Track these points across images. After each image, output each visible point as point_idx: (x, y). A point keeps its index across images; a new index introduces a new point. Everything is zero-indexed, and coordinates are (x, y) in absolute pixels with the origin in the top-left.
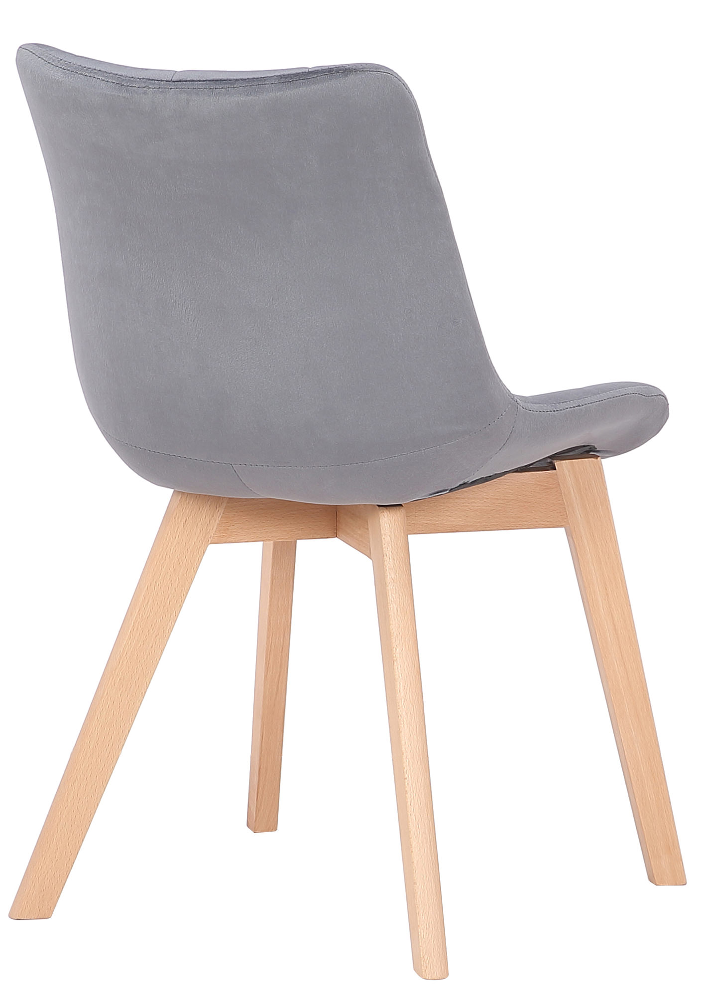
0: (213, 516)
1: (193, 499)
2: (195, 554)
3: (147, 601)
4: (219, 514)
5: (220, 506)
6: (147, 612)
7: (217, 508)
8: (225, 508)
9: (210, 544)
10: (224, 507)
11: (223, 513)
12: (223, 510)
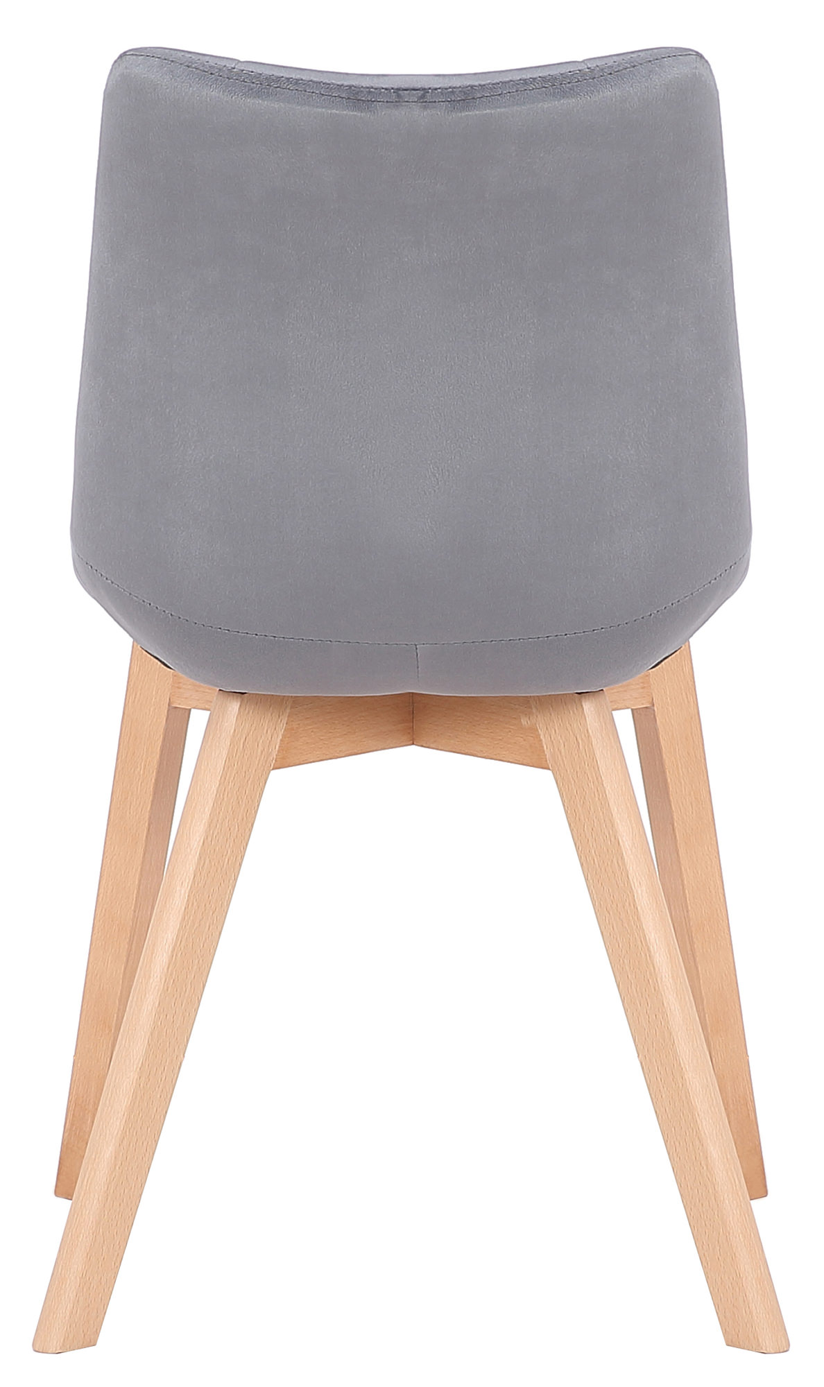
0: (275, 729)
1: (253, 707)
2: (256, 786)
3: (203, 862)
4: (282, 725)
5: (283, 714)
6: (203, 878)
7: (279, 716)
8: (289, 716)
9: (273, 769)
10: (287, 715)
11: (287, 724)
12: (286, 719)
